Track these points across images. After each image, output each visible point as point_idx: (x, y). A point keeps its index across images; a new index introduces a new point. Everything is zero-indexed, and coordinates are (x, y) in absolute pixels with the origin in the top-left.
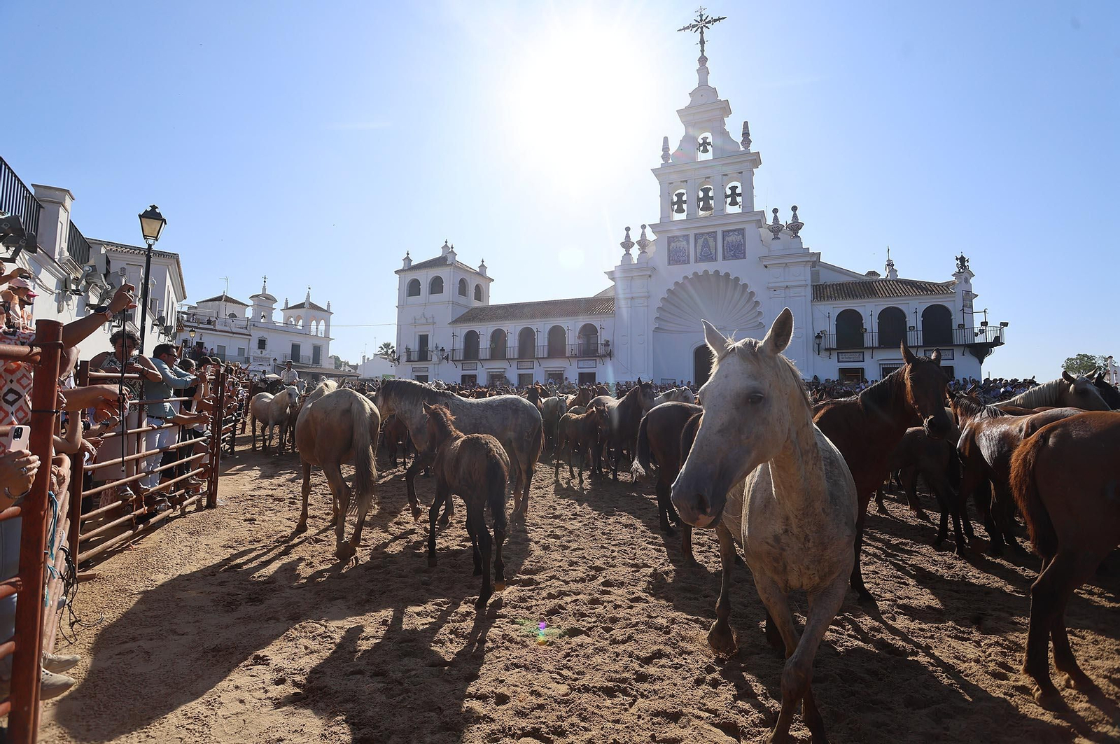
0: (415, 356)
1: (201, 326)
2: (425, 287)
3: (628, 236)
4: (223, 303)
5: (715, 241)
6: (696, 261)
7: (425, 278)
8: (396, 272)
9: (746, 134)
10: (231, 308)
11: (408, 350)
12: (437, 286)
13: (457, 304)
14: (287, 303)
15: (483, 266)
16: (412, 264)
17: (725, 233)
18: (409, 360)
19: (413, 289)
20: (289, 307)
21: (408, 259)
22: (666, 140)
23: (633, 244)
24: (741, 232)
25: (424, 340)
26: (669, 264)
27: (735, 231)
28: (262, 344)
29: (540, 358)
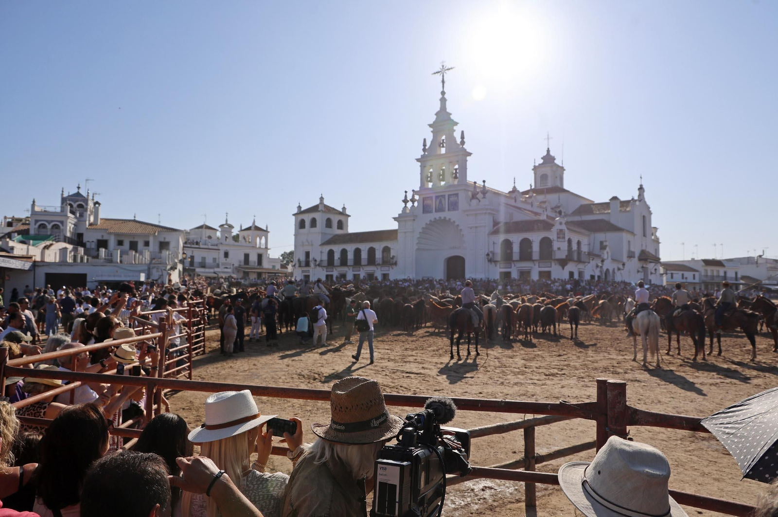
0: (303, 264)
1: (193, 246)
2: (307, 224)
3: (406, 196)
4: (204, 230)
5: (445, 200)
6: (436, 211)
7: (308, 218)
8: (294, 215)
9: (463, 137)
10: (209, 232)
11: (299, 260)
12: (314, 223)
13: (325, 234)
14: (241, 227)
15: (344, 208)
16: (302, 209)
17: (449, 196)
18: (300, 266)
19: (301, 225)
20: (243, 228)
21: (299, 207)
22: (425, 140)
23: (408, 201)
24: (457, 195)
25: (307, 254)
26: (423, 213)
27: (454, 194)
28: (226, 255)
29: (364, 265)
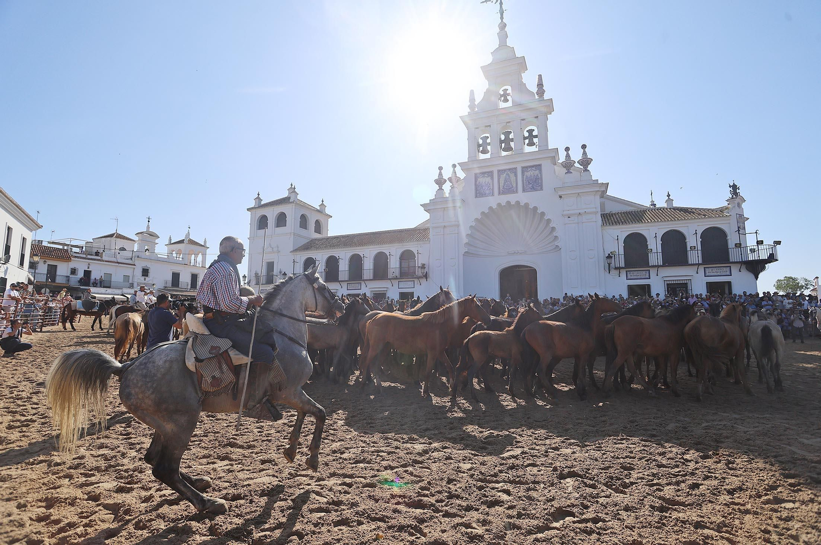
0: (263, 280)
1: (89, 257)
2: (271, 222)
3: (440, 174)
5: (516, 175)
6: (499, 193)
7: (272, 214)
8: (248, 210)
9: (540, 85)
10: (121, 243)
11: (256, 274)
12: (281, 220)
13: (300, 236)
14: (170, 239)
15: (322, 205)
16: (263, 203)
17: (524, 169)
18: (257, 284)
19: (262, 223)
20: (172, 242)
21: (258, 199)
22: (472, 92)
23: (446, 181)
24: (539, 167)
25: (270, 266)
26: (476, 197)
27: (533, 166)
28: (145, 272)
29: (366, 280)
